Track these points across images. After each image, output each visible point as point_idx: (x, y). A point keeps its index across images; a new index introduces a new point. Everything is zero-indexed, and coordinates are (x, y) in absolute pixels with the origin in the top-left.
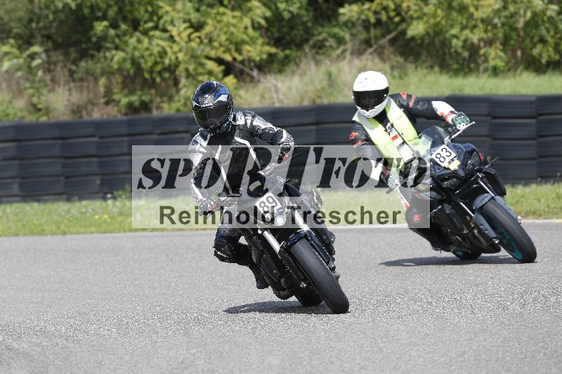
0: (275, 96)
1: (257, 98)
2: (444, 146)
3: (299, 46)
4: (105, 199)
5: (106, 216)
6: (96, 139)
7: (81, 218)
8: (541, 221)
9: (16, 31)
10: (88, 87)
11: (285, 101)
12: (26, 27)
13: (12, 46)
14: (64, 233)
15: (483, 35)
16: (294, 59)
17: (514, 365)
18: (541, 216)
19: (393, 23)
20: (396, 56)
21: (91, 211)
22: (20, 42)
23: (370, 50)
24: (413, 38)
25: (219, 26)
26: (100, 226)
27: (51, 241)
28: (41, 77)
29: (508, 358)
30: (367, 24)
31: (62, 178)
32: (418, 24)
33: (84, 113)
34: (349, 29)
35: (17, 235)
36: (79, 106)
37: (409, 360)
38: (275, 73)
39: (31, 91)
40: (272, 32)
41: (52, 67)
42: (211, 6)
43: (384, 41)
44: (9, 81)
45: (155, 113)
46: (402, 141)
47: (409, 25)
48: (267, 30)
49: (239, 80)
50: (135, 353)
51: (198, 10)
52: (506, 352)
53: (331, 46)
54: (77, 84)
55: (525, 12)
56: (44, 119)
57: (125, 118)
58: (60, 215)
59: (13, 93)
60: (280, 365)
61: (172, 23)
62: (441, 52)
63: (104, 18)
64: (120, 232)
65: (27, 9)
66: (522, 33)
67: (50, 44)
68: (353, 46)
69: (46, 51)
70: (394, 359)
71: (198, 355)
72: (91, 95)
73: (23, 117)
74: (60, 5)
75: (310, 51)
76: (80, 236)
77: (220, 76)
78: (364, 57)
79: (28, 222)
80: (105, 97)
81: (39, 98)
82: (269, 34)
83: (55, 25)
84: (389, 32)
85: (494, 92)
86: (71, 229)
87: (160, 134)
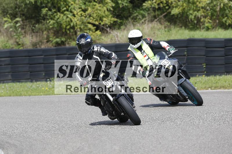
0: (117, 39)
1: (109, 40)
2: (166, 59)
3: (127, 18)
4: (47, 81)
5: (47, 88)
6: (43, 57)
7: (37, 89)
8: (226, 90)
9: (10, 12)
10: (39, 35)
11: (121, 41)
12: (14, 10)
13: (8, 18)
14: (30, 95)
15: (203, 14)
16: (125, 24)
17: (215, 150)
18: (226, 88)
19: (165, 9)
20: (166, 22)
21: (41, 86)
22: (12, 17)
23: (156, 20)
24: (173, 15)
25: (93, 10)
26: (45, 92)
27: (24, 98)
28: (20, 31)
29: (213, 147)
30: (155, 9)
31: (29, 73)
32: (176, 9)
33: (38, 46)
34: (147, 11)
35: (10, 96)
36: (36, 43)
37: (172, 147)
38: (117, 30)
39: (16, 37)
40: (115, 13)
41: (25, 27)
42: (90, 2)
43: (162, 16)
44: (7, 32)
45: (67, 46)
46: (148, 58)
47: (172, 10)
48: (113, 11)
49: (102, 32)
50: (59, 144)
51: (85, 4)
52: (212, 144)
53: (140, 18)
54: (35, 34)
55: (220, 4)
56: (21, 48)
57: (55, 48)
58: (28, 88)
59: (9, 38)
60: (119, 149)
61: (74, 9)
62: (185, 21)
63: (46, 7)
64: (53, 95)
65: (15, 3)
66: (218, 13)
67: (24, 17)
68: (149, 18)
69: (22, 20)
70: (166, 147)
71: (85, 145)
72: (41, 38)
73: (13, 48)
74: (28, 2)
75: (131, 20)
76: (36, 96)
77: (94, 30)
78: (153, 23)
79: (15, 91)
80: (46, 39)
81: (19, 39)
82: (114, 13)
83: (26, 10)
84: (164, 13)
85: (207, 37)
86: (33, 94)
87: (69, 55)
